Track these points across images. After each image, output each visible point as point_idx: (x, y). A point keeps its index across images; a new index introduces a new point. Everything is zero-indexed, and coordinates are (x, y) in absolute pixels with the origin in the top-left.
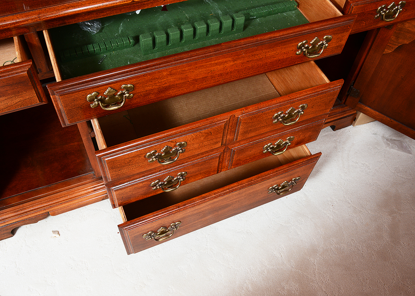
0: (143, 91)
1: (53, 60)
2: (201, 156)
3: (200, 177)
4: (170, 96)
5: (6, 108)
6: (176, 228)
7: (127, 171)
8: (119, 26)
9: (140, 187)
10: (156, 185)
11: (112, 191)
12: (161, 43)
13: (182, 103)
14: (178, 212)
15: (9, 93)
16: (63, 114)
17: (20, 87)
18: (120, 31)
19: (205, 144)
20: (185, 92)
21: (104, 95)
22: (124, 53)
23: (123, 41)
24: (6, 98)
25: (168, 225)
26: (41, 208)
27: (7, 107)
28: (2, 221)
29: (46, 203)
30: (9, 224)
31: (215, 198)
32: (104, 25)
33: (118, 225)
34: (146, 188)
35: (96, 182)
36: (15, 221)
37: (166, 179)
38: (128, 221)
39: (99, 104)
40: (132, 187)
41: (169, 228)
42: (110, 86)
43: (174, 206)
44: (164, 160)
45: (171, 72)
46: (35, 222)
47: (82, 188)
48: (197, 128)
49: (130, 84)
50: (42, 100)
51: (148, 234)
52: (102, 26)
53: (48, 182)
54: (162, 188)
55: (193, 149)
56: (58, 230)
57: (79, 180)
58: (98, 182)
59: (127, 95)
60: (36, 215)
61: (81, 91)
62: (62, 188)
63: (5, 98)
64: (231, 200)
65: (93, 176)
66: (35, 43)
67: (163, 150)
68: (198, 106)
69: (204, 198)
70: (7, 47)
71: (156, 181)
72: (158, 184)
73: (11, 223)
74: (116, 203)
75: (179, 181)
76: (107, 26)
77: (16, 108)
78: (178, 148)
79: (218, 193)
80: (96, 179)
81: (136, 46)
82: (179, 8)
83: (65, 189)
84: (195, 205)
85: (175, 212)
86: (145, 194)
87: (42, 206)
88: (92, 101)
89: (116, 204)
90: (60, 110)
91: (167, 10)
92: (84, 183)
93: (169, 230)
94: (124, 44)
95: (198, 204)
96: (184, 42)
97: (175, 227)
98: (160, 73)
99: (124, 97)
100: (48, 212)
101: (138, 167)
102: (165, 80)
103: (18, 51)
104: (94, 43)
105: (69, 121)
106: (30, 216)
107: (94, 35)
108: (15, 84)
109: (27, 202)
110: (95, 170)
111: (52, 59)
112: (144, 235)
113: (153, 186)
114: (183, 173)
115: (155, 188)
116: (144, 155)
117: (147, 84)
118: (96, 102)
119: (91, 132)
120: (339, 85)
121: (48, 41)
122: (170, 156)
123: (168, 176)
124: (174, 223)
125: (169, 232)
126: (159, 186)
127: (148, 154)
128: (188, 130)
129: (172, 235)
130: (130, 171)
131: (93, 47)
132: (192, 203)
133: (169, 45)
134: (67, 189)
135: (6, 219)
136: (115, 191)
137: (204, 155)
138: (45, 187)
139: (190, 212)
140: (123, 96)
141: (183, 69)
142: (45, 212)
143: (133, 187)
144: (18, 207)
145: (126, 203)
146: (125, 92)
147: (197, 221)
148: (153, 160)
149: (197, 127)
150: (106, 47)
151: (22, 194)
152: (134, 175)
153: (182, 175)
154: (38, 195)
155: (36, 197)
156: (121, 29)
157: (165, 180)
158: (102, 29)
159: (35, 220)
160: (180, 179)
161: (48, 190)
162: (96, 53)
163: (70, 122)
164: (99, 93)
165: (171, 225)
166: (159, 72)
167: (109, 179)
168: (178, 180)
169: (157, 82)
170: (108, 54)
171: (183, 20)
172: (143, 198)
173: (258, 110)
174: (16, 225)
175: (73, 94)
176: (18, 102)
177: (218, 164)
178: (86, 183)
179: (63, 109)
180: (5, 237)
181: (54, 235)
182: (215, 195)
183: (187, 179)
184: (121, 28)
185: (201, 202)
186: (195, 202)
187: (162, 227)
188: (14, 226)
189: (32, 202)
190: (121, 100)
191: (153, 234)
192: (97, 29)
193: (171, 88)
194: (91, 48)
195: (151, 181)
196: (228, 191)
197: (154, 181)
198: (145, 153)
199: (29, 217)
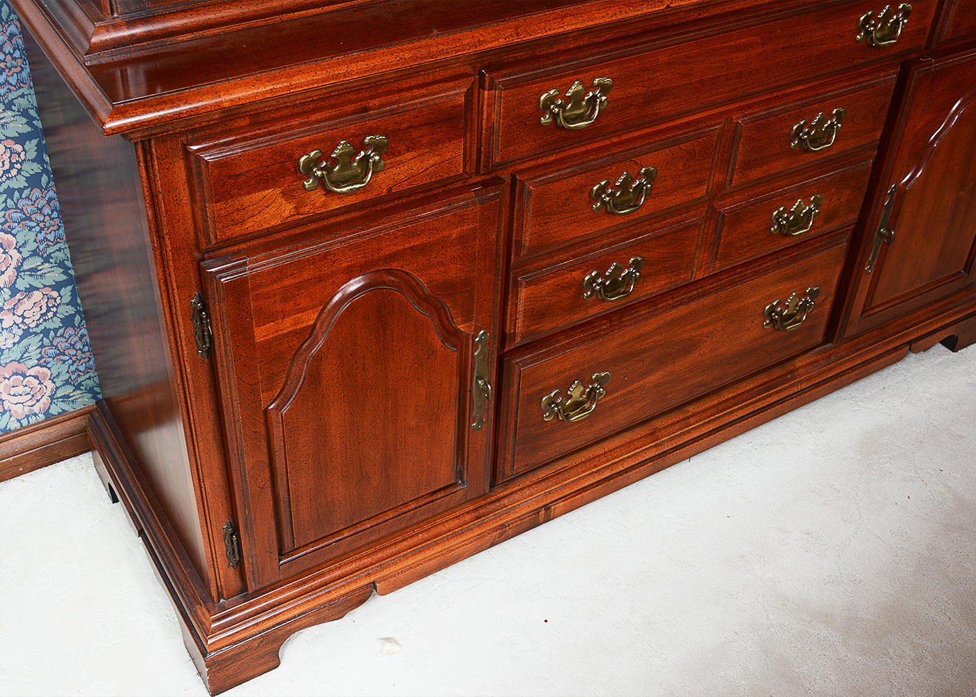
5: (407, 180)
7: (556, 229)
9: (566, 283)
11: (521, 285)
15: (424, 142)
17: (444, 129)
19: (683, 183)
21: (567, 96)
26: (360, 570)
27: (409, 178)
28: (271, 611)
34: (574, 289)
37: (610, 271)
40: (553, 281)
46: (341, 615)
48: (675, 138)
49: (608, 78)
55: (663, 191)
60: (347, 590)
63: (414, 154)
64: (700, 327)
74: (519, 328)
77: (422, 181)
78: (643, 180)
86: (570, 310)
87: (362, 564)
99: (598, 104)
100: (374, 582)
101: (575, 222)
102: (658, 74)
106: (332, 596)
108: (440, 122)
114: (640, 258)
120: (894, 74)
127: (596, 188)
130: (560, 231)
135: (279, 604)
136: (526, 285)
142: (366, 581)
143: (556, 281)
146: (597, 95)
147: (635, 385)
152: (558, 250)
159: (338, 610)
163: (501, 156)
164: (560, 93)
167: (524, 247)
169: (646, 78)
173: (768, 111)
174: (298, 624)
176: (430, 167)
180: (262, 668)
183: (642, 280)
188: (293, 627)
193: (664, 96)
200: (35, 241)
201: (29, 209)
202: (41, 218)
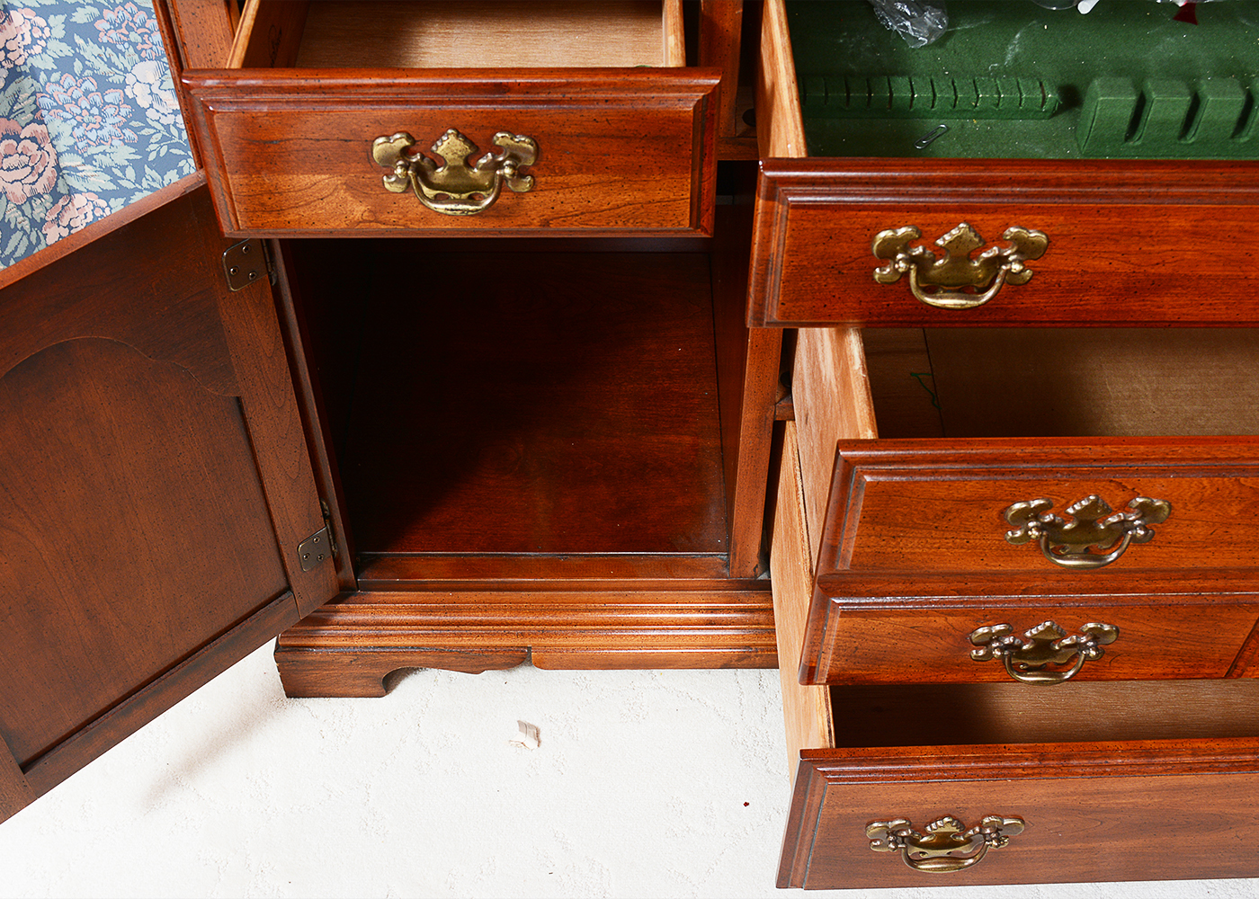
0: (1072, 269)
1: (789, 88)
2: (1196, 581)
3: (1158, 670)
4: (1158, 318)
5: (577, 215)
6: (999, 840)
7: (917, 550)
8: (1008, 41)
9: (932, 628)
10: (991, 641)
11: (834, 610)
12: (1163, 124)
13: (1140, 382)
14: (1033, 774)
15: (612, 163)
16: (771, 279)
17: (652, 152)
18: (1009, 57)
19: (1235, 538)
20: (1218, 318)
21: (937, 245)
22: (1012, 132)
23: (1019, 89)
24: (595, 179)
25: (972, 819)
26: (512, 625)
27: (582, 213)
28: (374, 628)
29: (532, 611)
30: (388, 647)
31: (1191, 769)
32: (954, 27)
33: (801, 751)
34: (950, 640)
35: (725, 596)
36: (413, 643)
37: (1034, 631)
38: (837, 746)
39: (906, 274)
40: (904, 619)
41: (971, 832)
42: (969, 217)
43: (1025, 748)
44: (1064, 549)
45: (1201, 224)
46: (474, 669)
47: (669, 598)
48: (1232, 463)
49: (1039, 231)
50: (699, 219)
51: (891, 825)
52: (948, 28)
53: (563, 543)
54: (1010, 661)
55: (1182, 541)
56: (536, 725)
57: (669, 568)
58: (731, 596)
59: (1016, 267)
60: (487, 643)
61: (865, 210)
62: (603, 577)
63: (590, 178)
64: (1244, 805)
65: (720, 568)
66: (727, 25)
67: (1077, 507)
68: (1202, 412)
69: (1149, 754)
70: (613, 28)
71: (998, 628)
72: (997, 640)
73: (397, 647)
74: (825, 665)
75: (1076, 656)
76: (967, 32)
77: (608, 224)
78: (1133, 518)
79: (1209, 755)
80: (729, 582)
81: (1062, 121)
82: (1244, 25)
83: (613, 585)
84: (1105, 772)
85: (1020, 771)
86: (937, 665)
87: (516, 619)
88: (887, 254)
89: (821, 668)
90: (765, 261)
91: (1195, 22)
92: (681, 584)
93: (969, 840)
94: (1021, 100)
95: (1117, 772)
96: (1245, 143)
97: (994, 835)
98: (1158, 216)
99: (1001, 273)
100: (529, 648)
101: (962, 548)
102: (1165, 247)
103: (676, 36)
104: (915, 75)
105: (783, 308)
106: (465, 642)
107: (914, 49)
108: (641, 139)
109: (471, 590)
110: (739, 546)
111: (785, 84)
112: (875, 825)
113: (978, 645)
114: (1107, 628)
115: (981, 653)
116: (1003, 505)
117: (1098, 248)
118: (902, 265)
119: (781, 400)
121: (781, 25)
122: (1091, 541)
123: (1048, 624)
124: (997, 816)
125: (964, 850)
126: (1002, 649)
127: (1018, 506)
128: (1194, 460)
129: (972, 864)
130: (926, 553)
131: (909, 87)
132: (1095, 759)
133: (1186, 139)
134: (618, 585)
135: (387, 625)
136: (844, 614)
137: (1207, 584)
138: (545, 557)
139: (1074, 793)
140: (1000, 268)
141: (1247, 225)
142: (519, 642)
143: (911, 621)
144: (439, 595)
145: (857, 676)
146: (1008, 256)
147: (1078, 845)
148: (1026, 536)
149: (1232, 456)
150: (956, 97)
151: (465, 555)
152: (928, 576)
153: (1096, 635)
154: (517, 577)
155: (509, 582)
156: (1013, 50)
157: (1028, 634)
158: (947, 36)
159: (473, 662)
160: (1088, 648)
161: (555, 568)
162: (914, 112)
163: (785, 313)
164: (922, 236)
165: (986, 820)
166: (1159, 213)
167: (844, 559)
168: (1074, 651)
169: (1134, 248)
170: (955, 123)
171: (1249, 68)
172: (923, 680)
174: (409, 658)
175: (837, 215)
176: (625, 205)
177: (1248, 637)
178: (690, 584)
179: (780, 259)
180: (358, 690)
181: (521, 737)
182: (1196, 759)
183: (1110, 658)
184: (1015, 46)
185: (1131, 765)
186: (1109, 757)
187: (949, 816)
188: (402, 659)
189: (488, 593)
190: (984, 279)
191: (905, 834)
192: (932, 31)
193: (1175, 287)
194: (901, 89)
195: (978, 620)
196: (1248, 757)
197: (990, 622)
198: (1007, 501)
199: (463, 643)
200: (71, 135)
201: (62, 97)
202: (79, 111)
